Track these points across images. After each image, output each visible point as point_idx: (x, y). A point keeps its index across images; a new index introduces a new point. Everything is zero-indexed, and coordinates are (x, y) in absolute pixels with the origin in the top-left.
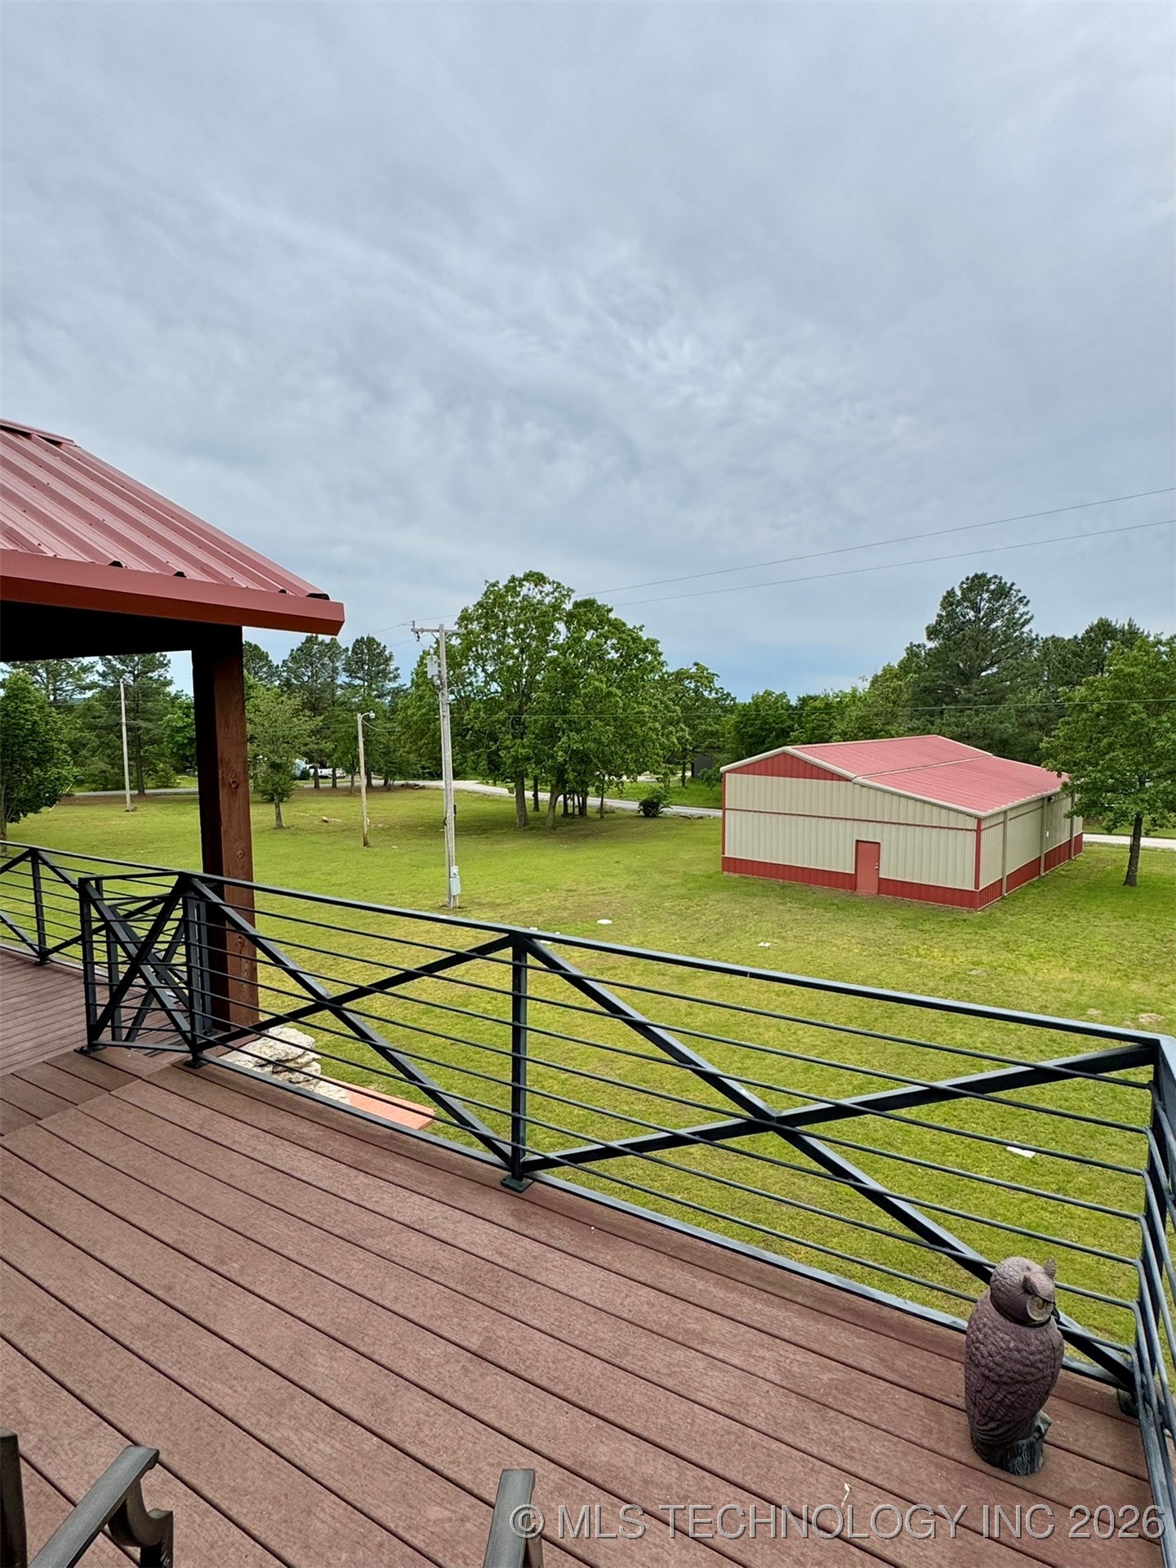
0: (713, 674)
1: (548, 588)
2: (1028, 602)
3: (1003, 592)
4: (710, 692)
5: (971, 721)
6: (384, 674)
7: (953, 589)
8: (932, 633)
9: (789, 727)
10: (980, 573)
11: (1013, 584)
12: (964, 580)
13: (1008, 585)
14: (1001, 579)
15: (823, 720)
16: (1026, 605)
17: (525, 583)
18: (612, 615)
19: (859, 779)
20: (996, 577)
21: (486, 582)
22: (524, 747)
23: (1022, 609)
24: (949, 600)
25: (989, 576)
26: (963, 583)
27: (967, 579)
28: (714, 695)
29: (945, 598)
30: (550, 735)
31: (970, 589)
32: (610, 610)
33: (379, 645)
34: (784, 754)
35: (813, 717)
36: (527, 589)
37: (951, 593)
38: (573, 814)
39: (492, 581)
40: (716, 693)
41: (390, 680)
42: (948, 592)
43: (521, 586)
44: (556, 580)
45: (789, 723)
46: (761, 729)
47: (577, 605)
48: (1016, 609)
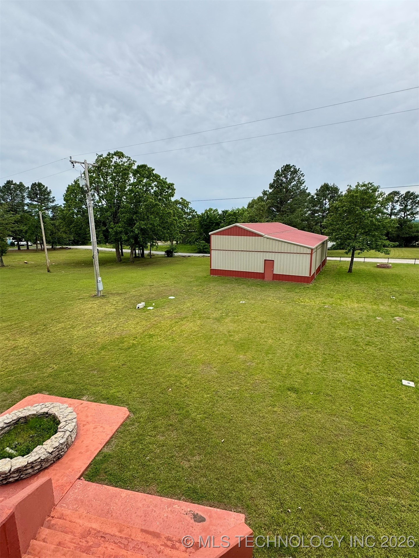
0: (189, 202)
1: (125, 160)
2: (304, 175)
3: (295, 172)
4: (187, 209)
5: (286, 218)
6: (48, 200)
7: (279, 170)
8: (271, 186)
9: (219, 222)
10: (288, 164)
11: (299, 169)
12: (283, 166)
13: (297, 169)
14: (295, 166)
15: (233, 219)
16: (303, 176)
17: (114, 156)
18: (154, 172)
19: (266, 236)
20: (293, 166)
21: (97, 154)
22: (119, 227)
23: (302, 178)
24: (277, 174)
25: (291, 165)
26: (282, 168)
27: (284, 166)
28: (189, 211)
29: (276, 173)
30: (131, 223)
31: (285, 170)
32: (153, 170)
33: (44, 186)
34: (236, 226)
35: (230, 217)
36: (115, 159)
37: (278, 171)
38: (139, 257)
39: (100, 154)
40: (190, 210)
41: (51, 202)
42: (277, 171)
43: (113, 158)
44: (128, 156)
45: (219, 220)
46: (209, 223)
47: (139, 167)
48: (300, 178)
